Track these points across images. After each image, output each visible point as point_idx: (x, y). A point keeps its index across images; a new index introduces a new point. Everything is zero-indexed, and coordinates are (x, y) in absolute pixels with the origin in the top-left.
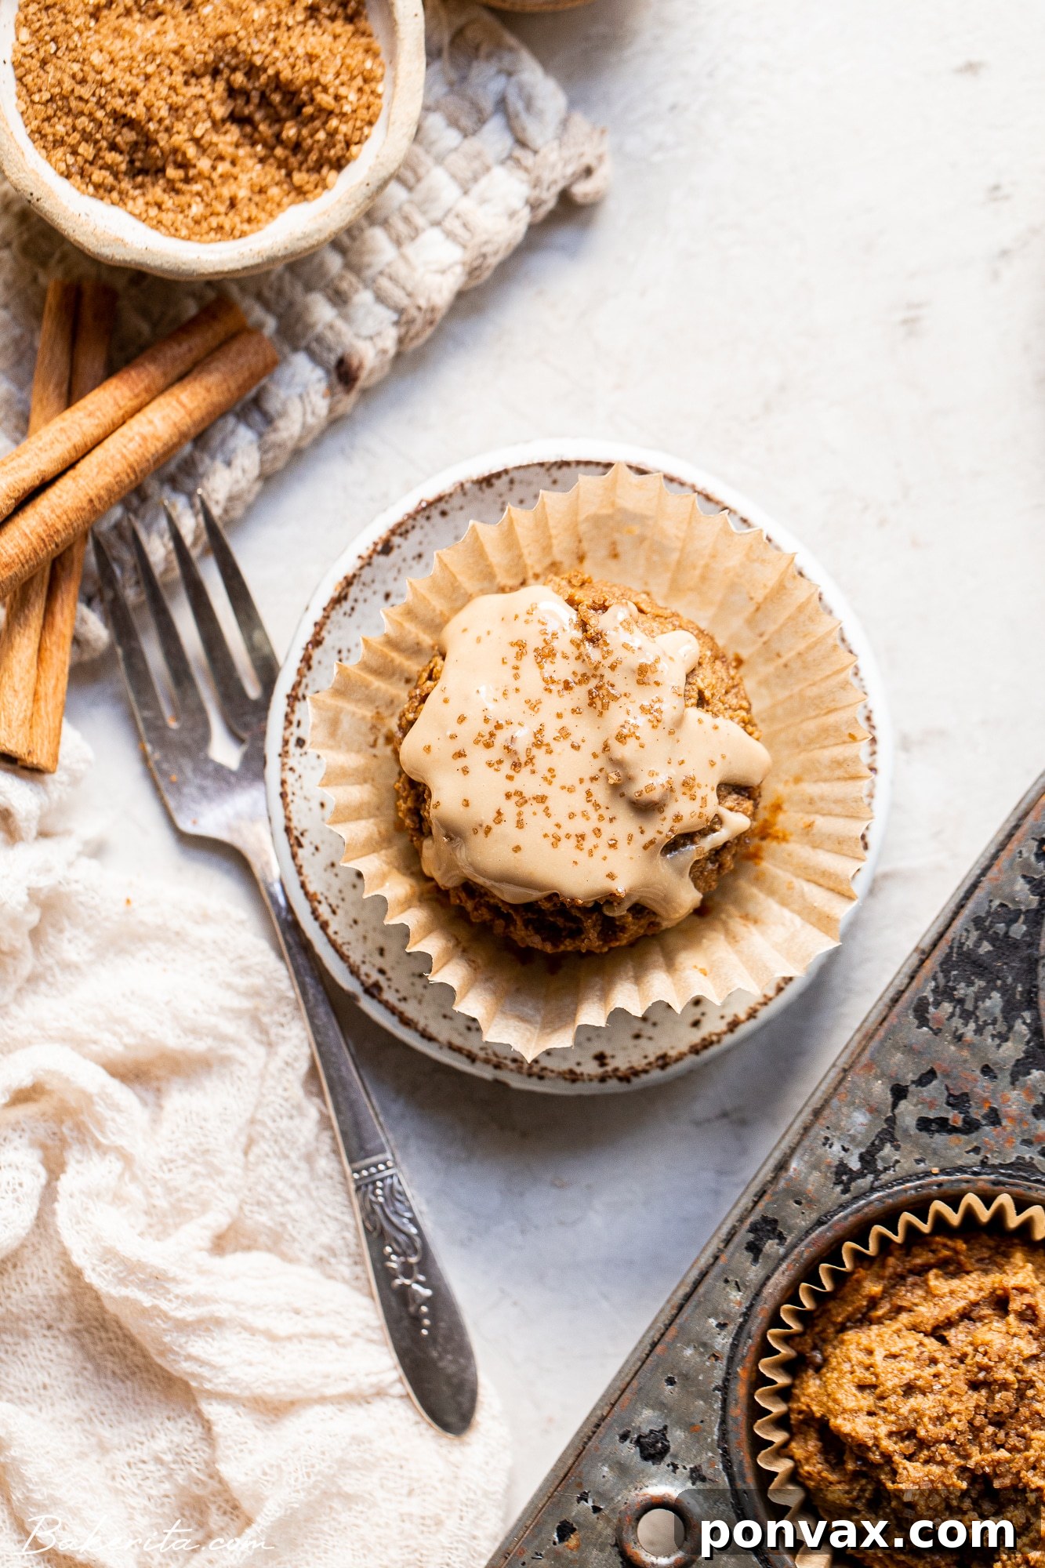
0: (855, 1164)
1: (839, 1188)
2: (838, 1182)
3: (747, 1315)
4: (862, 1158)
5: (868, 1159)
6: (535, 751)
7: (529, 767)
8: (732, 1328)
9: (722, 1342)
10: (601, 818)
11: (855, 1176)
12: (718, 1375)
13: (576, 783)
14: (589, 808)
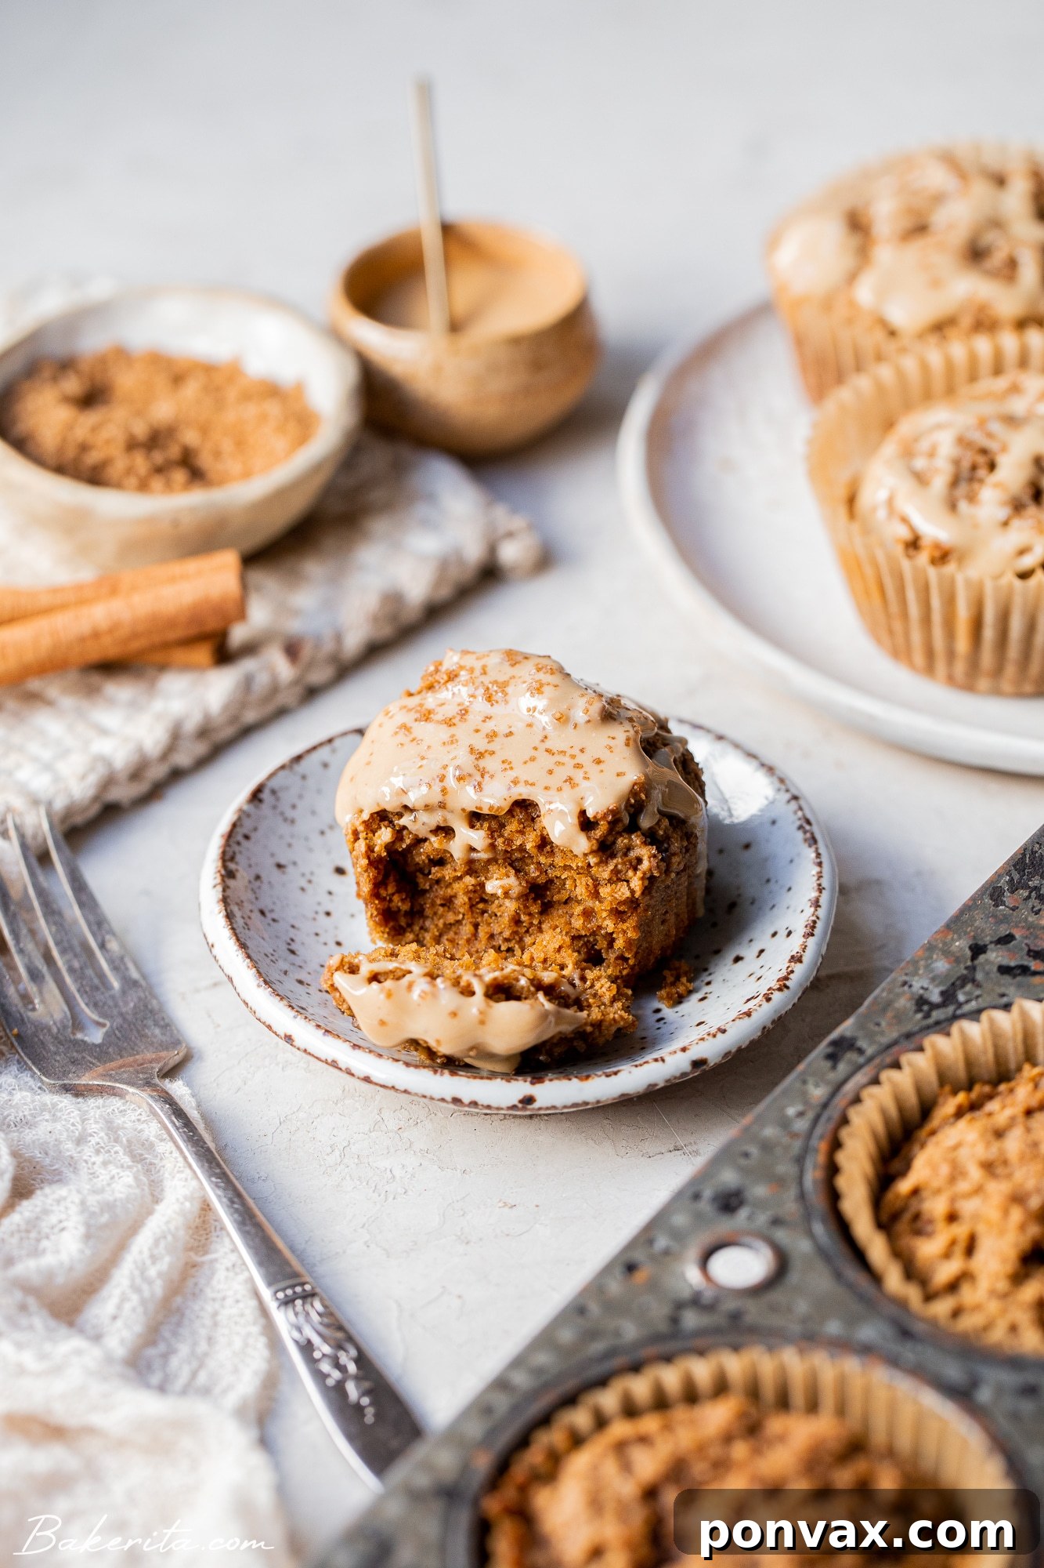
0: (935, 997)
1: (919, 1016)
2: (919, 1010)
3: (825, 1106)
4: (942, 993)
5: (948, 997)
6: (482, 763)
7: (487, 777)
8: (810, 1115)
9: (802, 1125)
10: (573, 757)
11: (934, 1006)
12: (797, 1145)
13: (533, 753)
14: (558, 758)
